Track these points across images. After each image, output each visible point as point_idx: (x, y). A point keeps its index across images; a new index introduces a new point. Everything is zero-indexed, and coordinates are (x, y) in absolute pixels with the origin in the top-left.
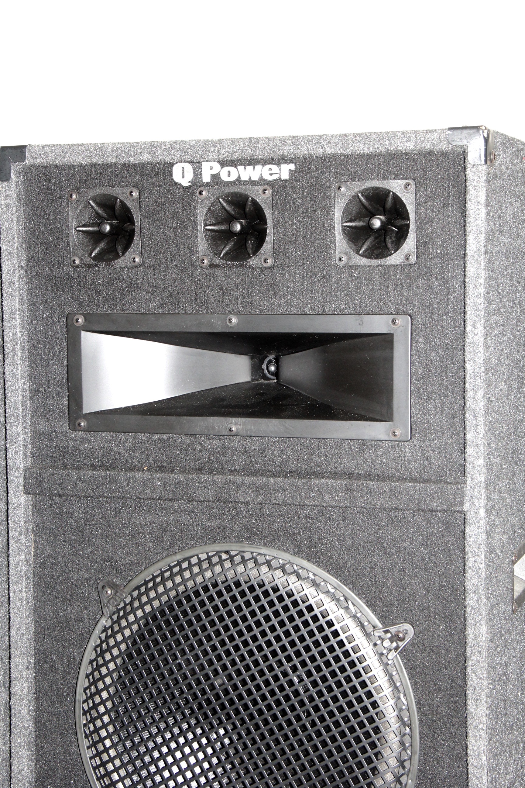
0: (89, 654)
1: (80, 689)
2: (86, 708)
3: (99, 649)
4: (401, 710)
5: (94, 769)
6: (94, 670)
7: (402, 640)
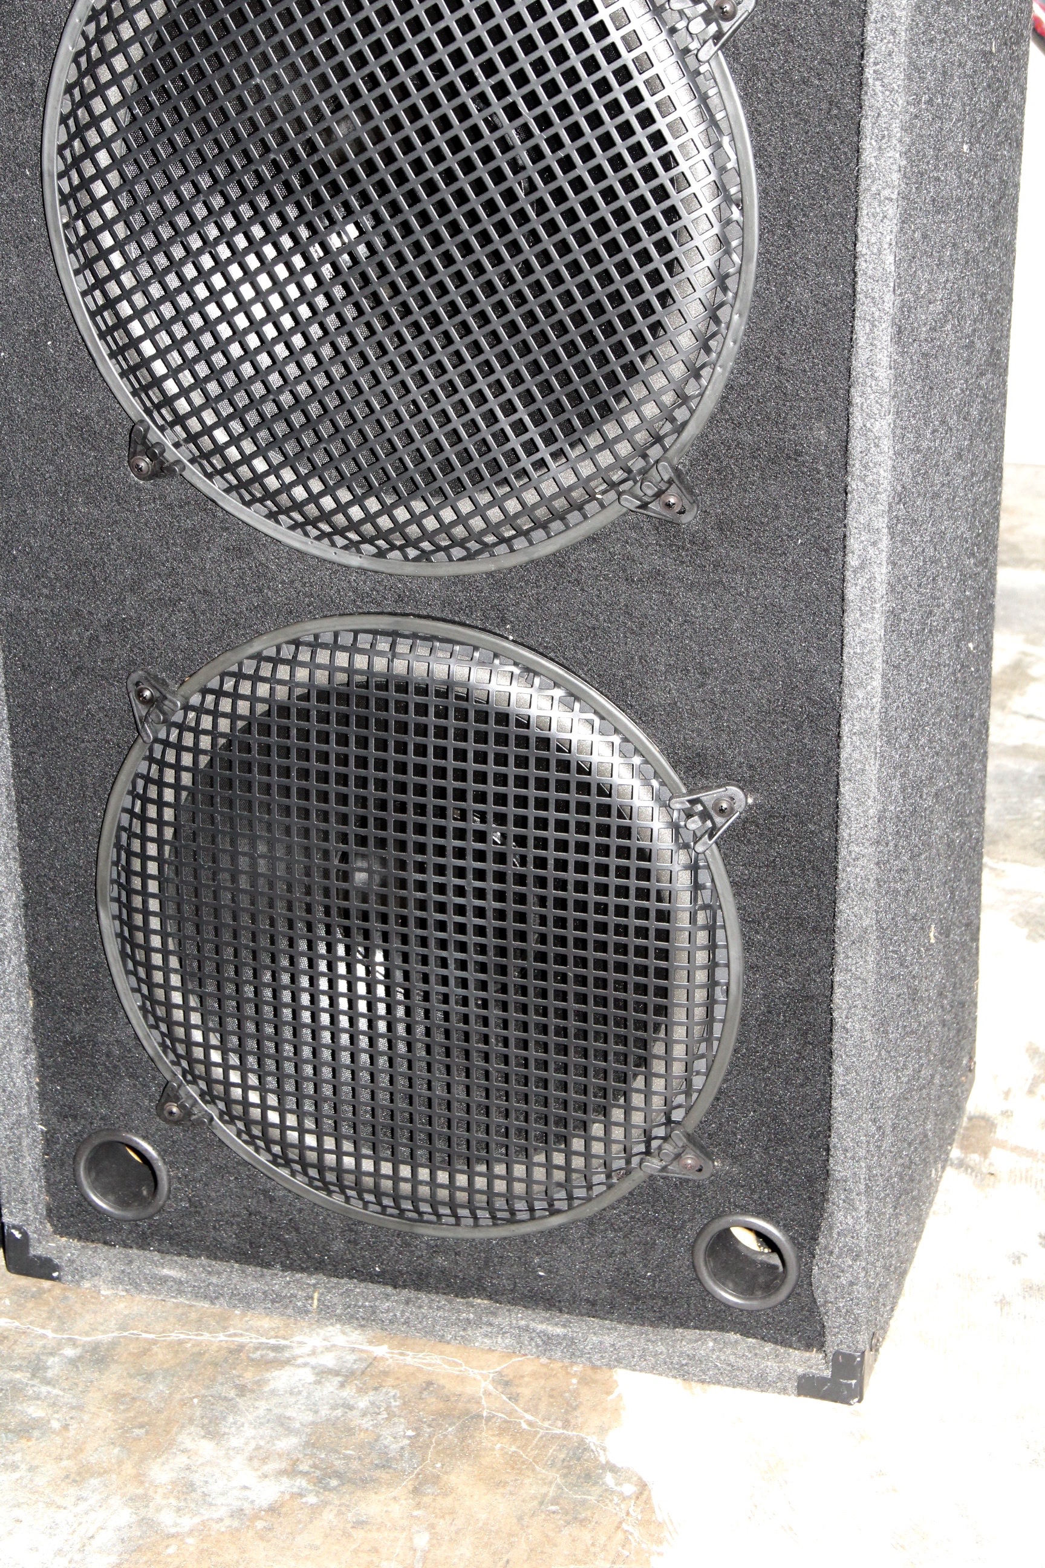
0: (64, 72)
1: (50, 148)
2: (66, 189)
3: (83, 60)
4: (722, 170)
5: (93, 315)
6: (76, 106)
7: (727, 17)
